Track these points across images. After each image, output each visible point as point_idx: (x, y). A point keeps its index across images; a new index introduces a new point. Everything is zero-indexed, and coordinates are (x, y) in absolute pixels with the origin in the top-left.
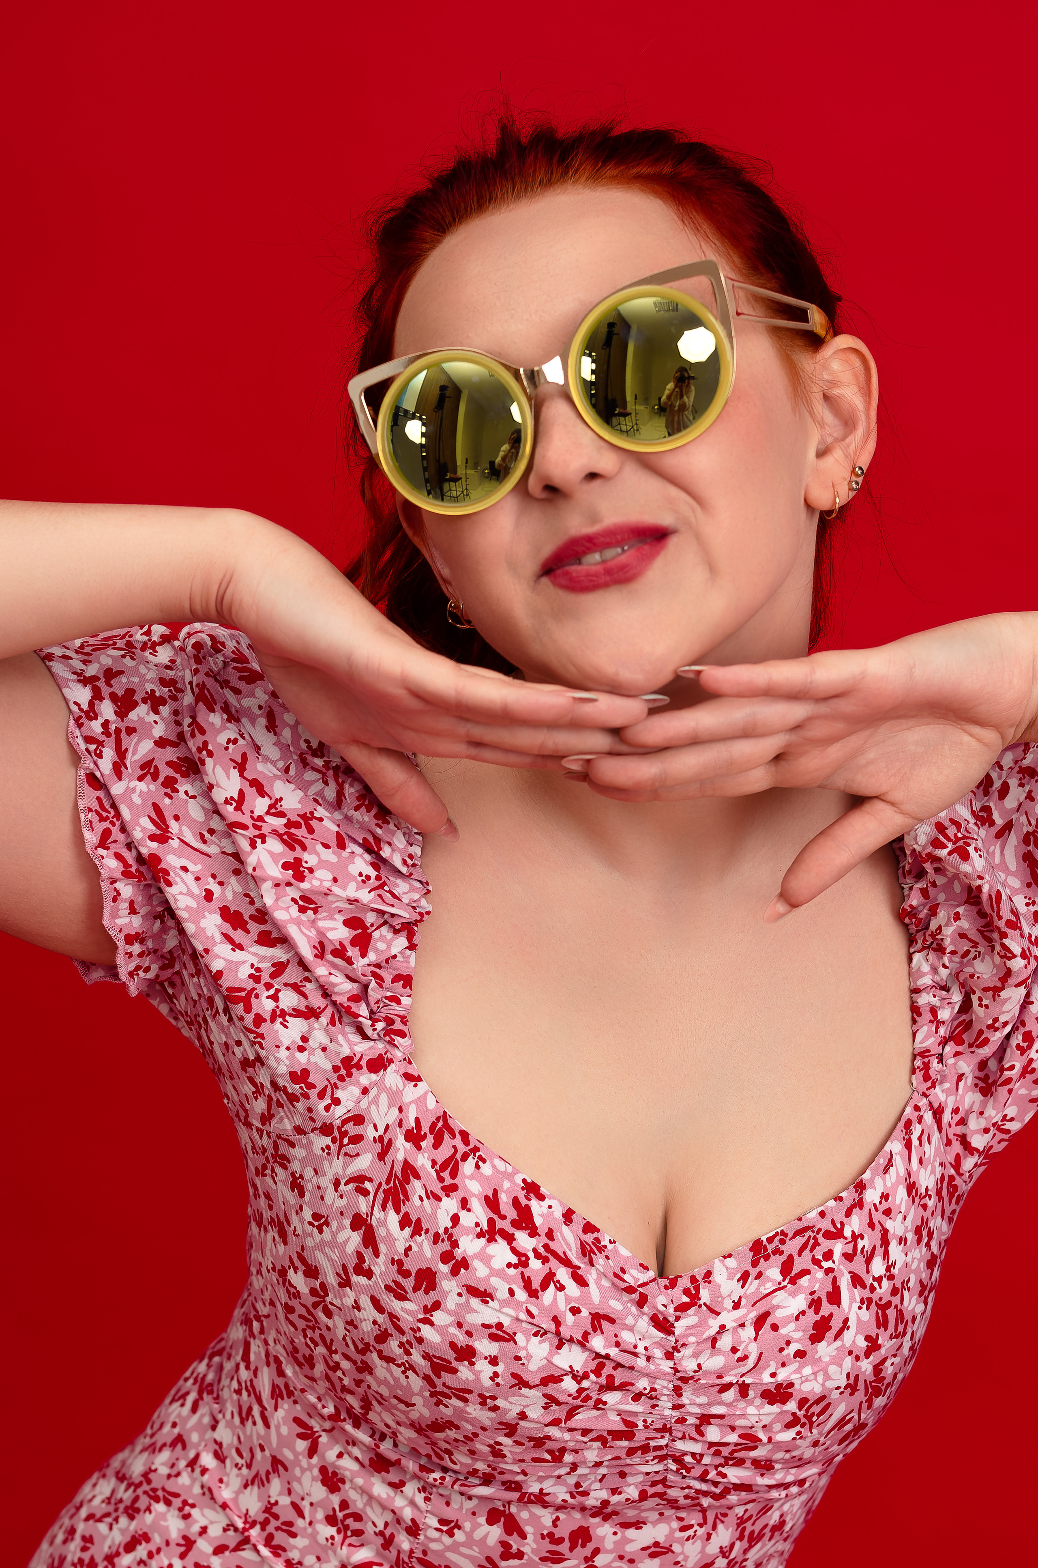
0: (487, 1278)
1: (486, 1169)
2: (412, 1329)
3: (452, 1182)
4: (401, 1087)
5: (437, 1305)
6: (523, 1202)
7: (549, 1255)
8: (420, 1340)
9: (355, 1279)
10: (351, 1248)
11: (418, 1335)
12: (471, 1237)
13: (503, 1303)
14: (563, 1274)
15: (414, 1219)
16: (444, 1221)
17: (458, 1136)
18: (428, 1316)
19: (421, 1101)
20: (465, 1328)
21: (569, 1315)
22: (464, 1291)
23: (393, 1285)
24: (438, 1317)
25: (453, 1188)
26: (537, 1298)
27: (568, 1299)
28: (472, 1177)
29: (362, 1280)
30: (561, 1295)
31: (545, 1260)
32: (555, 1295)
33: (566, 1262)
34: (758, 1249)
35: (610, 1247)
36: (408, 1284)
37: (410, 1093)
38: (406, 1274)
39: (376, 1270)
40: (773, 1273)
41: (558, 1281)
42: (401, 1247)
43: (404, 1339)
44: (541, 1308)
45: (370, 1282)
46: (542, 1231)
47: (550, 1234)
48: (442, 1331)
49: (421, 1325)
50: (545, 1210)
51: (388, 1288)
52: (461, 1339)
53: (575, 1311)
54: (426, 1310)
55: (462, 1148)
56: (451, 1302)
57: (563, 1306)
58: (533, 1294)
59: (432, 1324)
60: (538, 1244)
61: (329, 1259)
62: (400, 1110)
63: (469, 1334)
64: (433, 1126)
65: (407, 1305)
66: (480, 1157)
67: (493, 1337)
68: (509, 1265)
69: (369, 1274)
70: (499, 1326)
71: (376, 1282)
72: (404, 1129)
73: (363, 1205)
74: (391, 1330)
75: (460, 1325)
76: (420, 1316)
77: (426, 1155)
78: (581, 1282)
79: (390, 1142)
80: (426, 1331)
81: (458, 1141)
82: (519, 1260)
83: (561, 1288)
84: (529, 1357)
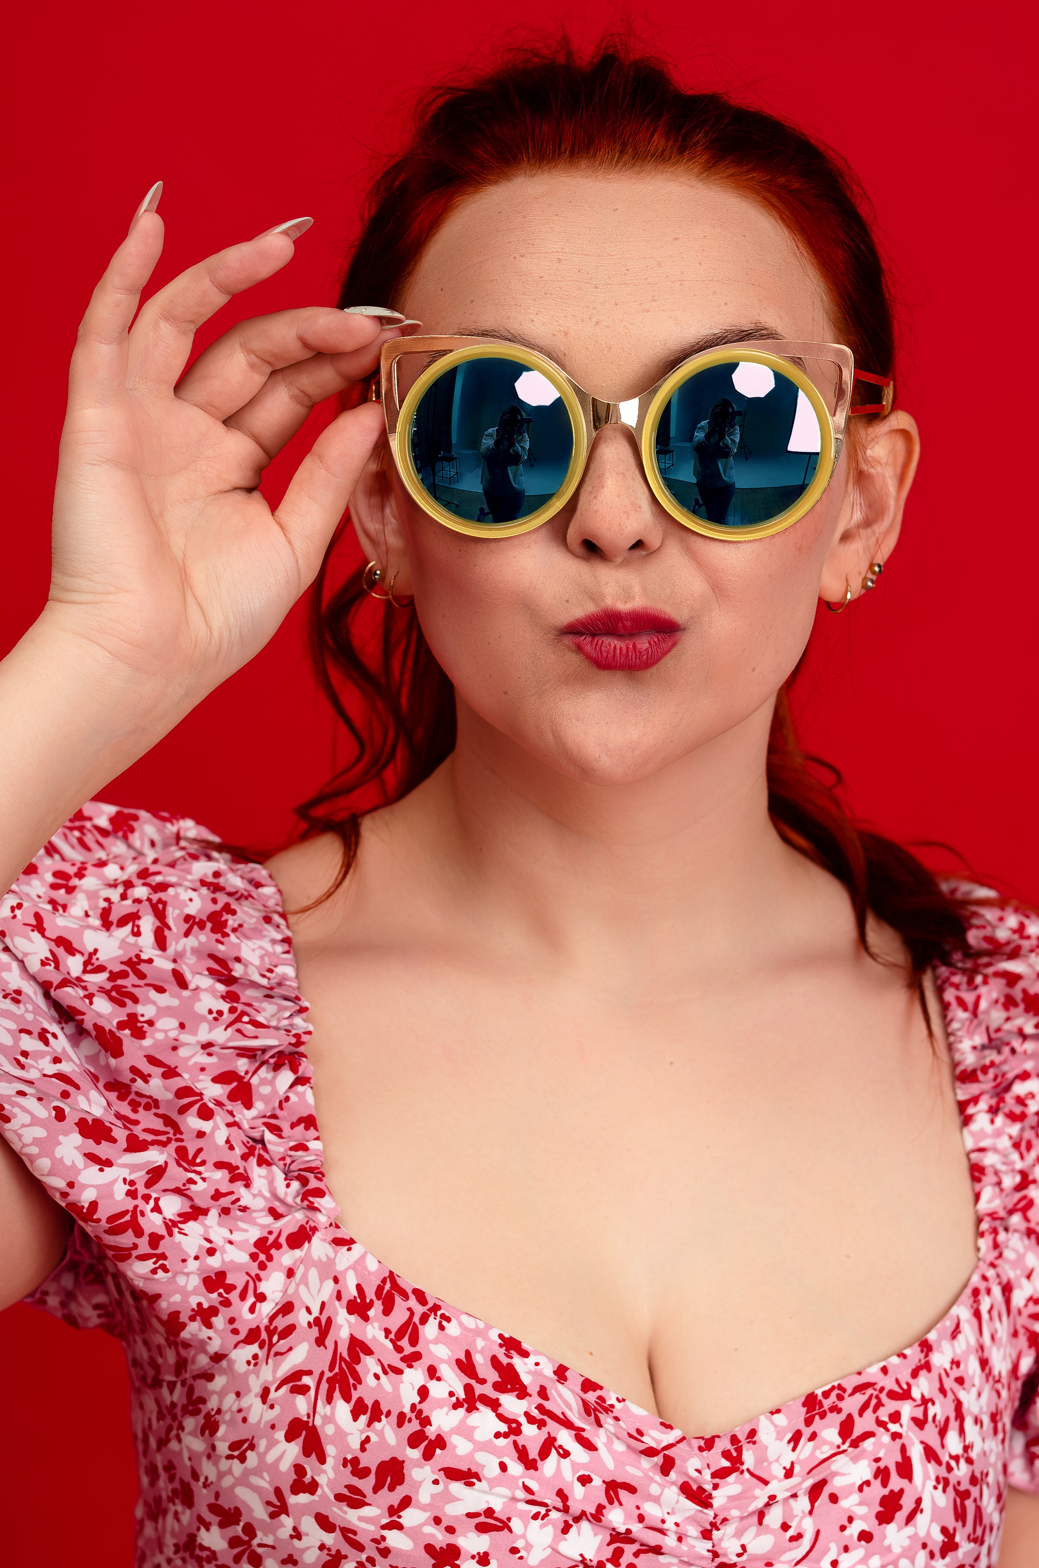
0: (470, 1456)
1: (452, 1328)
2: (374, 1541)
3: (413, 1350)
4: (332, 1255)
5: (406, 1502)
6: (504, 1360)
7: (545, 1417)
8: (385, 1552)
9: (293, 1500)
10: (286, 1465)
11: (382, 1546)
12: (446, 1409)
13: (493, 1483)
14: (565, 1438)
15: (369, 1402)
16: (410, 1397)
17: (412, 1297)
18: (395, 1518)
19: (359, 1265)
20: (444, 1524)
21: (578, 1485)
22: (441, 1477)
23: (346, 1492)
24: (409, 1517)
25: (417, 1356)
26: (536, 1469)
27: (575, 1466)
28: (436, 1341)
29: (303, 1498)
30: (566, 1463)
31: (541, 1424)
32: (559, 1464)
33: (567, 1424)
34: (811, 1402)
35: (618, 1406)
36: (366, 1485)
37: (344, 1259)
38: (363, 1473)
39: (322, 1480)
40: (830, 1433)
41: (561, 1447)
42: (355, 1443)
43: (363, 1557)
44: (541, 1481)
45: (315, 1497)
46: (533, 1390)
47: (543, 1393)
48: (414, 1533)
49: (385, 1533)
50: (532, 1367)
51: (339, 1497)
52: (440, 1538)
53: (585, 1480)
54: (393, 1511)
55: (419, 1310)
56: (425, 1494)
57: (569, 1475)
58: (530, 1465)
59: (400, 1527)
60: (530, 1406)
61: (256, 1489)
62: (336, 1280)
63: (450, 1530)
64: (379, 1290)
65: (365, 1511)
66: (443, 1317)
67: (482, 1528)
68: (498, 1435)
69: (312, 1488)
70: (489, 1512)
71: (324, 1495)
72: (345, 1301)
73: (302, 1405)
74: (346, 1549)
75: (437, 1521)
76: (385, 1521)
77: (376, 1325)
78: (589, 1446)
79: (329, 1321)
80: (393, 1538)
81: (413, 1302)
82: (509, 1427)
83: (566, 1454)
84: (529, 1547)
